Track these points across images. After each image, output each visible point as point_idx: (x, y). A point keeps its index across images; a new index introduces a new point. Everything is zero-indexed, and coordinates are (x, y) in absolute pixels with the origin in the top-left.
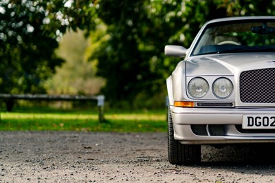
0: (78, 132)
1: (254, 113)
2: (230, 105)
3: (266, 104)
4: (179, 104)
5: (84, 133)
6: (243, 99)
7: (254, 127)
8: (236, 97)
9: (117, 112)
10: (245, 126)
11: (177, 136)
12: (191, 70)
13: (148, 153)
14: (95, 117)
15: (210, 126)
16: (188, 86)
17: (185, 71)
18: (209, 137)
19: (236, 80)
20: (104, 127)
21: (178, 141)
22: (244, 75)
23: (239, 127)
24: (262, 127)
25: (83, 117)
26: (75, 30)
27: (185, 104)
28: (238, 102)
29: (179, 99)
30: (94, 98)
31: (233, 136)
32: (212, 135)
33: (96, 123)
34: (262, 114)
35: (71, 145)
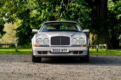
0: (9, 54)
1: (54, 48)
2: (48, 46)
3: (59, 46)
4: (34, 46)
5: (11, 54)
6: (51, 44)
7: (54, 52)
8: (50, 44)
9: (23, 49)
10: (52, 52)
11: (34, 55)
12: (38, 36)
13: (28, 60)
14: (15, 50)
15: (43, 51)
16: (37, 41)
17: (36, 37)
18: (42, 55)
19: (50, 39)
20: (17, 53)
21: (34, 56)
22: (52, 38)
23: (50, 52)
24: (56, 52)
25: (11, 50)
26: (8, 23)
27: (36, 46)
28: (50, 45)
29: (34, 44)
30: (14, 44)
31: (49, 54)
32: (43, 54)
33: (15, 52)
34: (57, 48)
35: (6, 58)
